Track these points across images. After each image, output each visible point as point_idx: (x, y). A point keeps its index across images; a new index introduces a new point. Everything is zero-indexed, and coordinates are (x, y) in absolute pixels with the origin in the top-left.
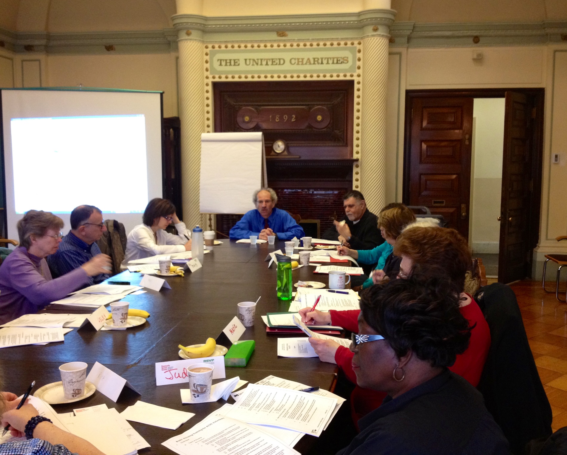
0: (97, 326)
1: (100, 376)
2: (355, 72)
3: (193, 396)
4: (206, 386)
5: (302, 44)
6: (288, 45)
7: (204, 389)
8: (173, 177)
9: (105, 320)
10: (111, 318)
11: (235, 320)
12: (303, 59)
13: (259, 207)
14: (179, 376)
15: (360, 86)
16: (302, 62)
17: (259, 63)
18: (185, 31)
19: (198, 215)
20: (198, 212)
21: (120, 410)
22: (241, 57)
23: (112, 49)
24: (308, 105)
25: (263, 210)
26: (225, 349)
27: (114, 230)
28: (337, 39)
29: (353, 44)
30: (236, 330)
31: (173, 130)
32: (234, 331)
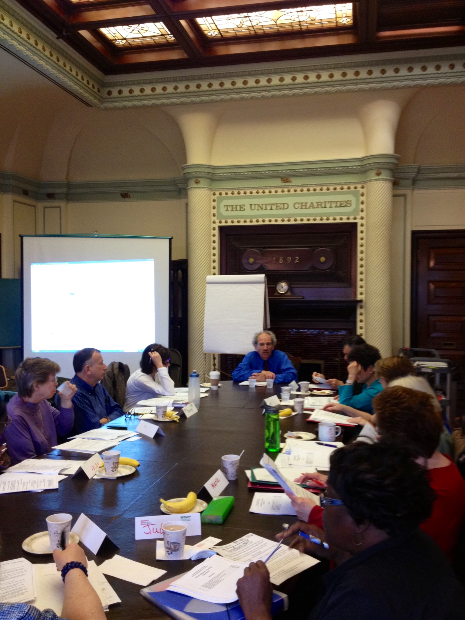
0: (90, 474)
1: (84, 527)
2: (358, 215)
3: (167, 553)
4: (179, 544)
5: (305, 189)
6: (292, 190)
7: (177, 547)
8: (180, 316)
9: (98, 468)
10: (103, 466)
11: (219, 474)
12: (306, 203)
13: (260, 349)
14: (157, 531)
15: (363, 228)
16: (306, 206)
17: (264, 208)
18: (194, 180)
19: (201, 356)
20: (202, 352)
21: (99, 563)
22: (246, 202)
23: (127, 197)
24: (312, 247)
25: (264, 353)
26: (205, 504)
27: (119, 371)
28: (340, 184)
29: (356, 188)
30: (219, 484)
31: (181, 271)
32: (216, 485)
